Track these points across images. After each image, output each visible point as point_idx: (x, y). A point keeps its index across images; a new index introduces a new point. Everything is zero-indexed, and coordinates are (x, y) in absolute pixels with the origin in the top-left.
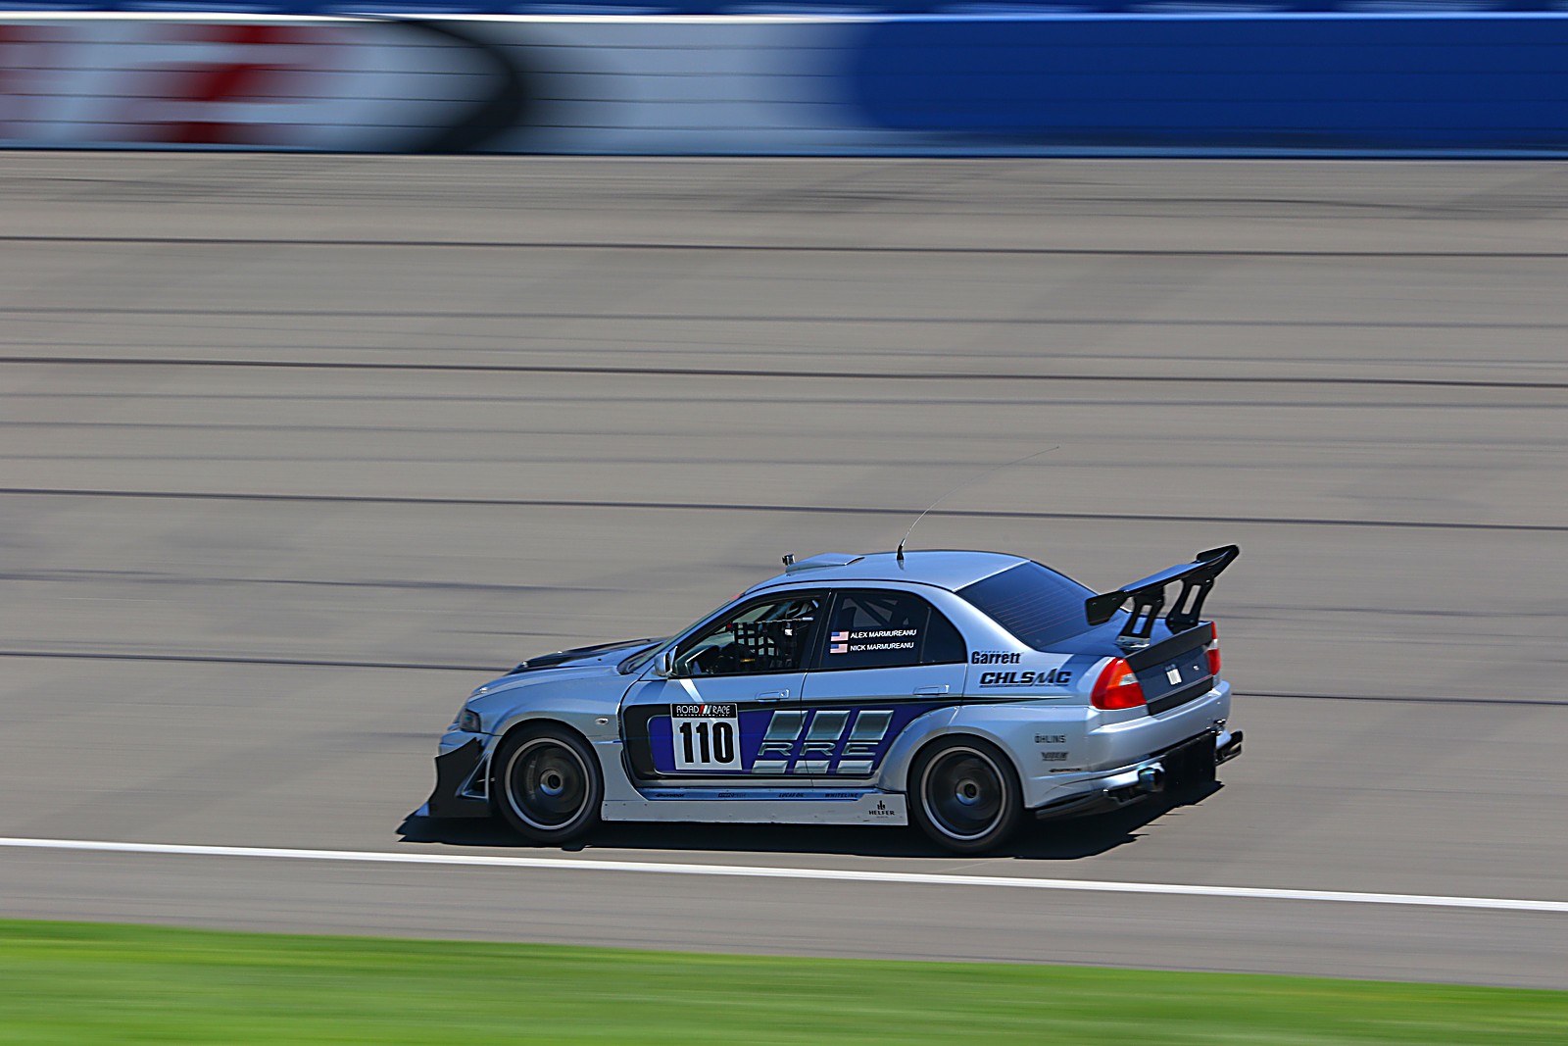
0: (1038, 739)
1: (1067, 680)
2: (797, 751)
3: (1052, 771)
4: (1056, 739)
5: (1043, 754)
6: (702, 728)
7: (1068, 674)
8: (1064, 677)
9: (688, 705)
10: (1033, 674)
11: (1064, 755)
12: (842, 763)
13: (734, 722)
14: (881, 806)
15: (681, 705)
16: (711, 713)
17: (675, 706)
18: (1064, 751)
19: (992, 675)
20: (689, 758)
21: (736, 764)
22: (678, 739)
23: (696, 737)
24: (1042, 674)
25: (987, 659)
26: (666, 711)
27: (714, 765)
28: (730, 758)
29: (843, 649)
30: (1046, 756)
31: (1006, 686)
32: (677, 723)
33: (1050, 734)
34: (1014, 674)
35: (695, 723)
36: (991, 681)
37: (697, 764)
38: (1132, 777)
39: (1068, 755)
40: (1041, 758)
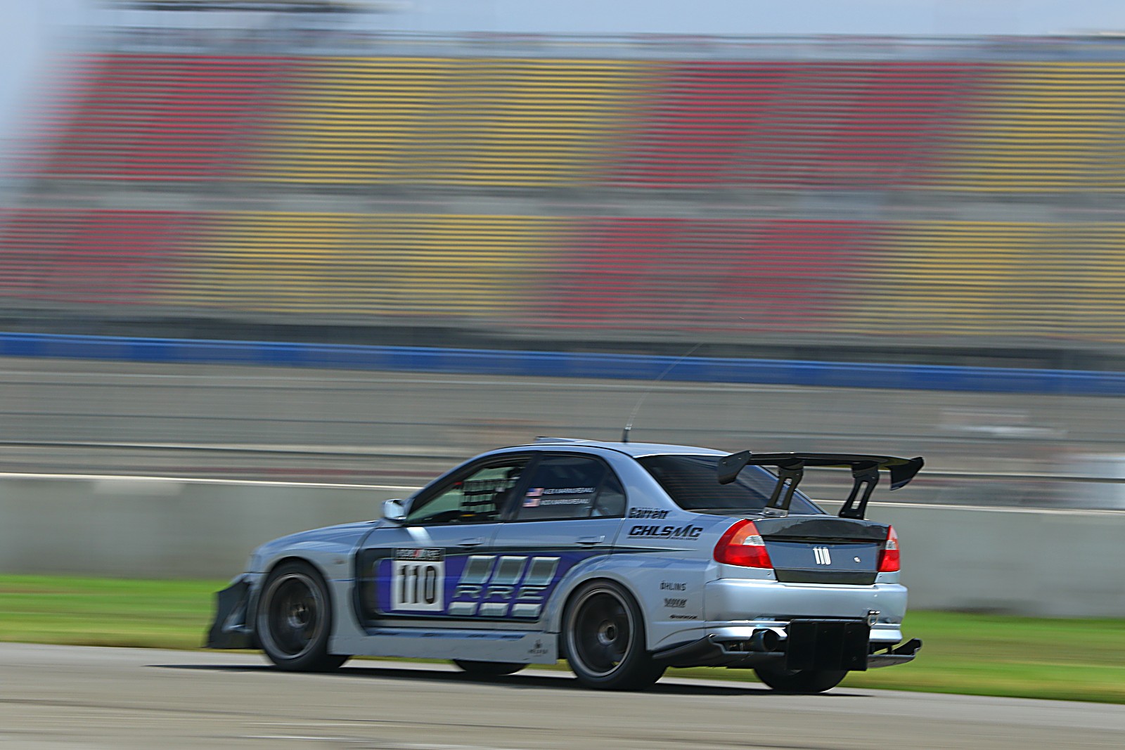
0: (663, 586)
1: (697, 535)
2: (485, 593)
3: (673, 617)
4: (678, 587)
5: (666, 600)
6: (416, 571)
7: (700, 530)
8: (696, 532)
9: (405, 550)
10: (672, 528)
11: (683, 602)
13: (439, 566)
14: (538, 646)
16: (424, 557)
17: (397, 550)
18: (684, 598)
19: (640, 527)
20: (404, 600)
21: (437, 606)
22: (397, 579)
23: (411, 579)
24: (679, 529)
25: (641, 514)
26: (388, 555)
27: (422, 606)
28: (434, 600)
29: (534, 503)
30: (669, 602)
31: (650, 538)
32: (399, 564)
33: (674, 582)
34: (657, 528)
35: (411, 566)
36: (637, 533)
37: (409, 606)
38: (746, 632)
39: (687, 603)
40: (664, 604)
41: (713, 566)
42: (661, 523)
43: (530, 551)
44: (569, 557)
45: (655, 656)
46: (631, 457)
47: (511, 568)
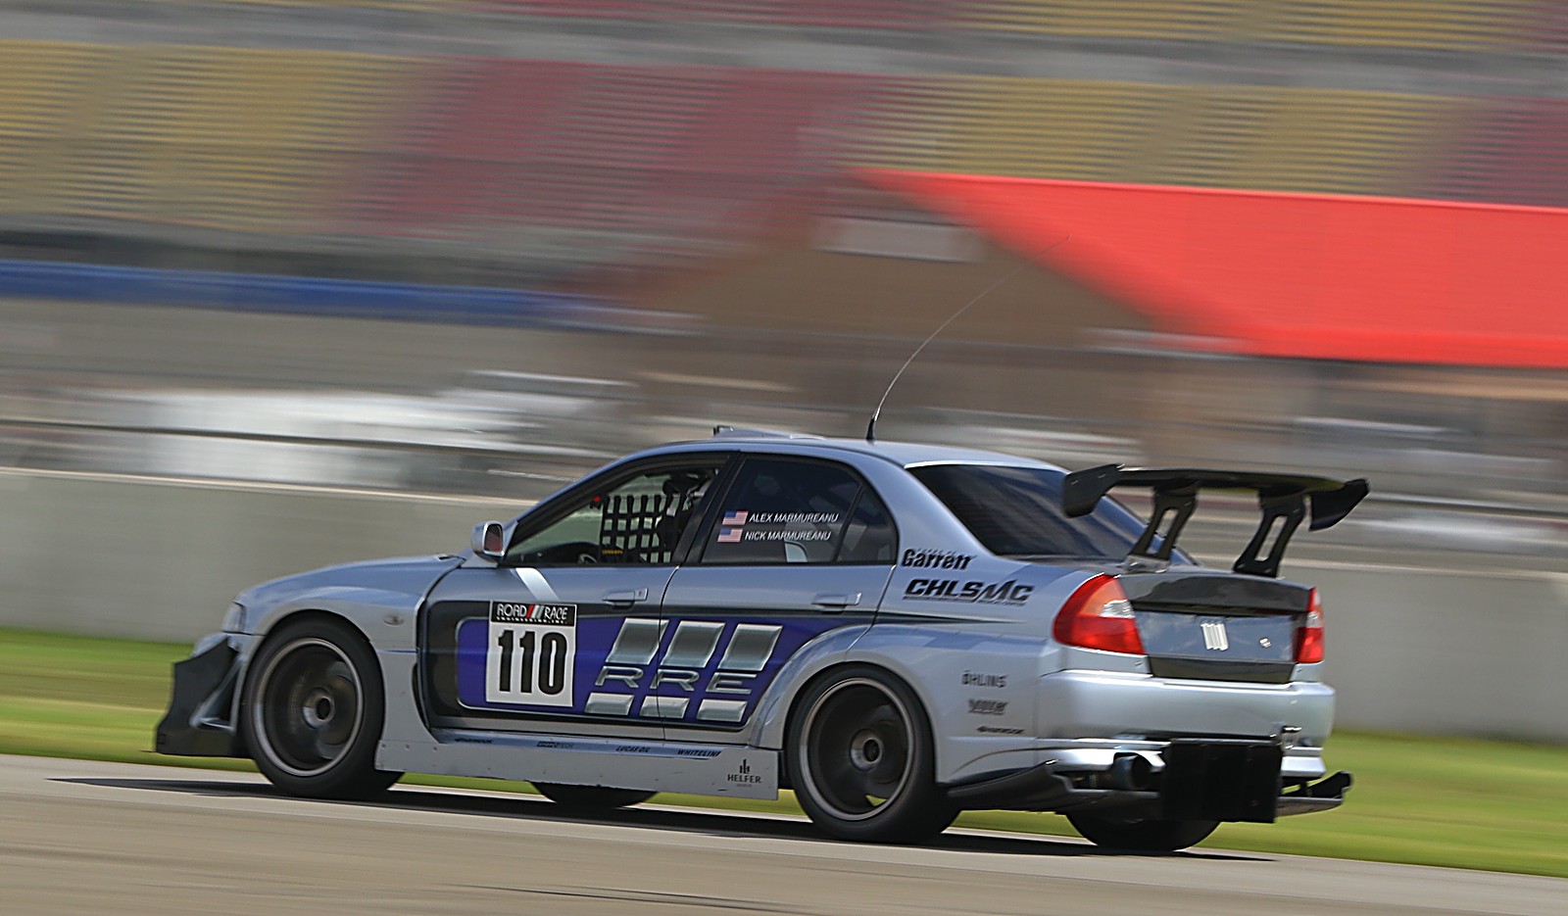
0: (967, 679)
1: (1024, 598)
2: (649, 680)
3: (982, 729)
4: (992, 681)
5: (971, 702)
6: (528, 641)
7: (1029, 589)
8: (1021, 593)
9: (513, 604)
10: (980, 585)
11: (1001, 706)
12: (706, 704)
13: (569, 633)
14: (745, 769)
15: (504, 604)
16: (542, 617)
17: (496, 604)
18: (1003, 700)
19: (925, 582)
20: (505, 686)
21: (564, 698)
22: (495, 653)
23: (518, 653)
24: (993, 587)
25: (924, 560)
26: (482, 612)
27: (537, 697)
28: (558, 688)
29: (735, 536)
30: (977, 706)
31: (940, 599)
32: (496, 630)
33: (986, 673)
34: (954, 584)
35: (519, 630)
36: (920, 591)
37: (515, 696)
38: (1102, 758)
39: (1007, 708)
40: (968, 708)
41: (1052, 650)
42: (961, 577)
43: (731, 615)
44: (799, 627)
45: (952, 792)
46: (902, 467)
47: (698, 641)
